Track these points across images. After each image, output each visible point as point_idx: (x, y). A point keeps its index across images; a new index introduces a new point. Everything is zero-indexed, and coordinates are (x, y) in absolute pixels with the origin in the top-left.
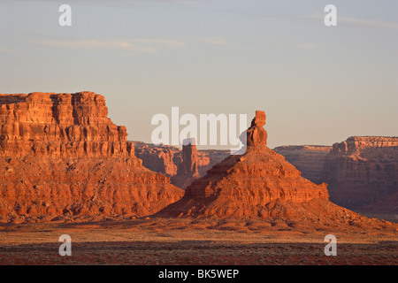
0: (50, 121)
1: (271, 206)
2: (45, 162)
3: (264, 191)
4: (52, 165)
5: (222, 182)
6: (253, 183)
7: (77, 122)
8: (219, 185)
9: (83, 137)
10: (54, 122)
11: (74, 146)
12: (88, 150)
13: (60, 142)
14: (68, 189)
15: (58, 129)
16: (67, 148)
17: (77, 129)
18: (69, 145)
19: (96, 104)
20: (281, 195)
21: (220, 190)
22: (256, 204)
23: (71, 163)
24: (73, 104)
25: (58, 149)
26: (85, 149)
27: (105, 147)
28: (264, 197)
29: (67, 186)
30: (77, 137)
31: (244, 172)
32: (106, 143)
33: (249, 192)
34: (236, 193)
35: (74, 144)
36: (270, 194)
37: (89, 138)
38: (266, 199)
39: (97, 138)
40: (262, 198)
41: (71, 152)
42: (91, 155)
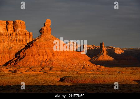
0: (5, 31)
1: (47, 60)
2: (2, 46)
3: (45, 54)
4: (4, 47)
5: (27, 50)
6: (40, 50)
7: (14, 31)
8: (26, 52)
9: (16, 36)
10: (6, 32)
11: (13, 40)
12: (18, 41)
13: (8, 39)
14: (8, 56)
15: (7, 34)
16: (10, 41)
17: (14, 34)
18: (11, 40)
19: (21, 24)
20: (53, 56)
21: (26, 54)
22: (41, 60)
23: (11, 46)
24: (13, 25)
25: (7, 41)
26: (17, 41)
27: (24, 40)
28: (45, 56)
29: (8, 55)
30: (14, 37)
31: (37, 45)
32: (25, 39)
33: (38, 54)
34: (32, 55)
35: (13, 39)
36: (47, 55)
37: (18, 37)
38: (46, 57)
39: (21, 37)
40: (44, 57)
41: (12, 42)
42: (19, 43)
